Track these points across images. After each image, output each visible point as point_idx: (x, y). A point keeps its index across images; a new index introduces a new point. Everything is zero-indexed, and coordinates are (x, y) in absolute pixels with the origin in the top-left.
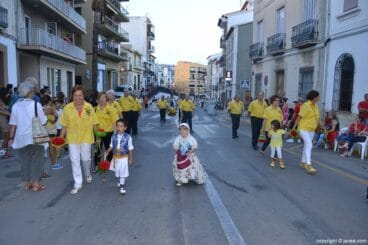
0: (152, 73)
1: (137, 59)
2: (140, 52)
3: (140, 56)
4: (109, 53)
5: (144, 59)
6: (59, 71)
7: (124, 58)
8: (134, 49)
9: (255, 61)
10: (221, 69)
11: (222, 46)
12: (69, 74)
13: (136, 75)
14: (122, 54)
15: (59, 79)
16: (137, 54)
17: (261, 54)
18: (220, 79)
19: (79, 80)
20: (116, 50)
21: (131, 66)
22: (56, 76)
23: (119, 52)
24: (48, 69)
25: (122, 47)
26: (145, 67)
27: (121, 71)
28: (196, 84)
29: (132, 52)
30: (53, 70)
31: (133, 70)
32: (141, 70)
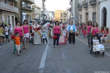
0: (45, 15)
1: (39, 10)
2: (40, 7)
3: (40, 9)
4: (27, 9)
5: (42, 10)
6: (9, 16)
8: (37, 6)
9: (80, 10)
11: (70, 4)
12: (13, 17)
13: (39, 16)
14: (32, 9)
16: (38, 8)
19: (16, 19)
20: (30, 7)
21: (36, 13)
22: (8, 18)
23: (31, 8)
24: (5, 16)
25: (32, 6)
26: (42, 13)
27: (32, 15)
28: (63, 19)
29: (36, 7)
30: (6, 16)
31: (37, 14)
32: (40, 14)
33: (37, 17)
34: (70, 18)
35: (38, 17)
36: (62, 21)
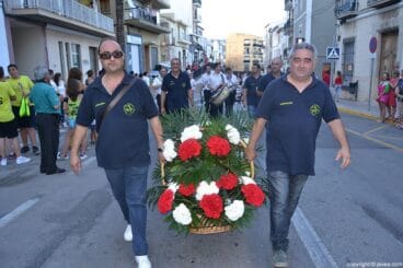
0: (199, 48)
1: (182, 30)
2: (185, 22)
3: (184, 27)
4: (145, 22)
5: (190, 31)
6: (78, 46)
7: (164, 28)
8: (176, 18)
9: (343, 21)
10: (285, 39)
12: (93, 50)
13: (181, 50)
14: (162, 24)
15: (79, 57)
16: (180, 24)
17: (353, 9)
18: (285, 52)
20: (154, 19)
21: (173, 39)
22: (73, 53)
23: (158, 22)
25: (162, 16)
26: (192, 40)
27: (162, 46)
29: (174, 22)
31: (176, 44)
32: (185, 44)
33: (176, 52)
35: (179, 53)
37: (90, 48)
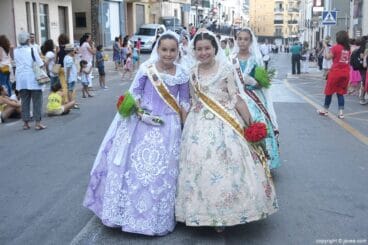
0: (206, 3)
12: (63, 10)
13: (178, 7)
15: (46, 19)
19: (80, 20)
22: (40, 15)
24: (27, 4)
28: (286, 18)
30: (34, 4)
33: (170, 10)
34: (313, 15)
35: (176, 11)
36: (279, 31)
37: (59, 7)
